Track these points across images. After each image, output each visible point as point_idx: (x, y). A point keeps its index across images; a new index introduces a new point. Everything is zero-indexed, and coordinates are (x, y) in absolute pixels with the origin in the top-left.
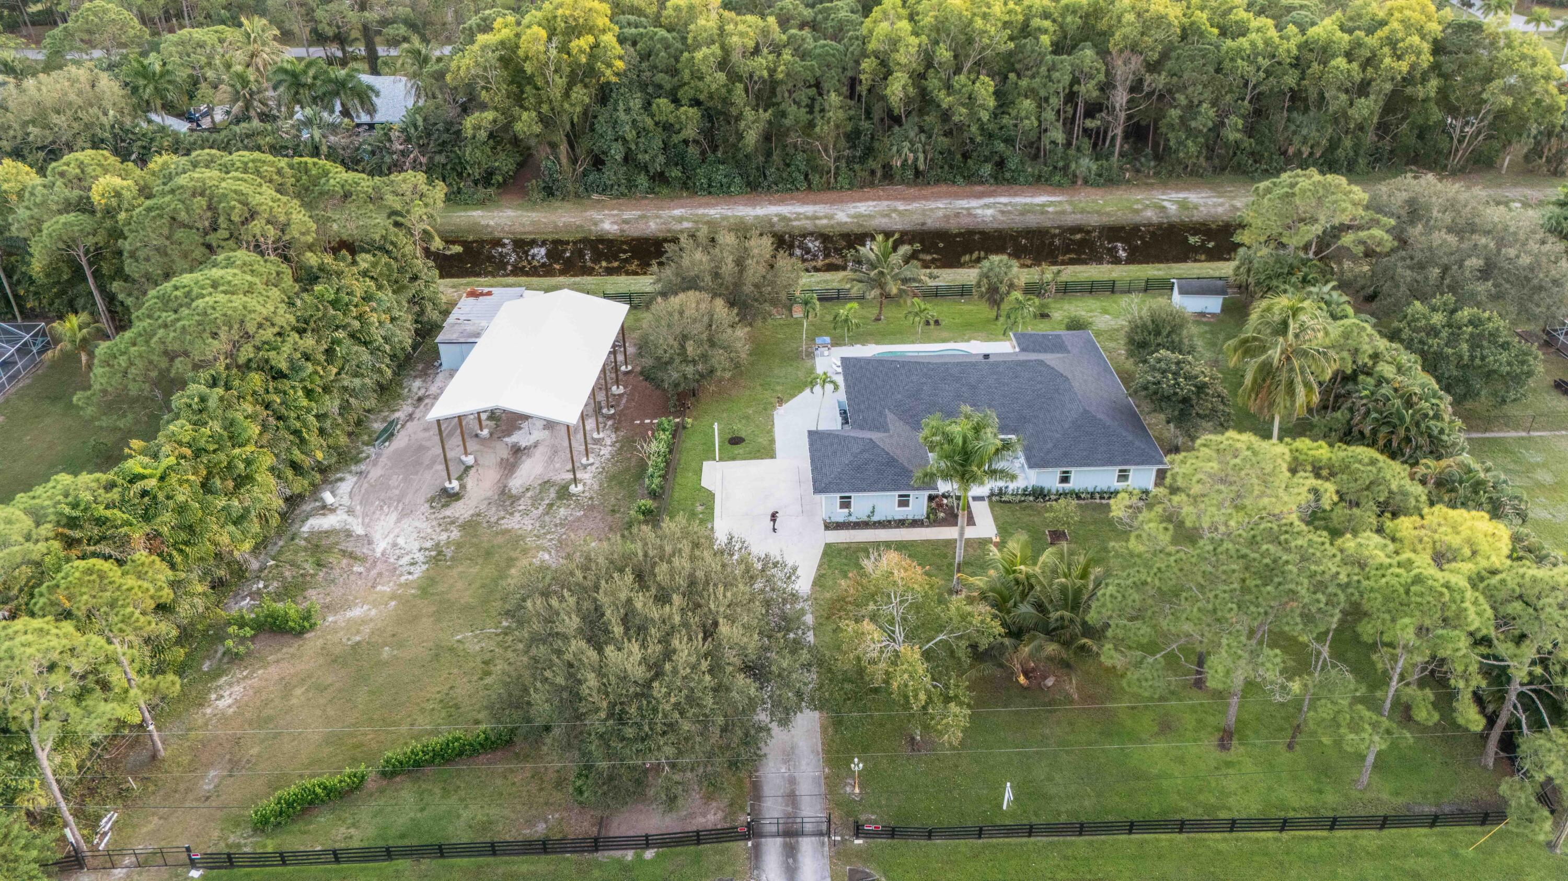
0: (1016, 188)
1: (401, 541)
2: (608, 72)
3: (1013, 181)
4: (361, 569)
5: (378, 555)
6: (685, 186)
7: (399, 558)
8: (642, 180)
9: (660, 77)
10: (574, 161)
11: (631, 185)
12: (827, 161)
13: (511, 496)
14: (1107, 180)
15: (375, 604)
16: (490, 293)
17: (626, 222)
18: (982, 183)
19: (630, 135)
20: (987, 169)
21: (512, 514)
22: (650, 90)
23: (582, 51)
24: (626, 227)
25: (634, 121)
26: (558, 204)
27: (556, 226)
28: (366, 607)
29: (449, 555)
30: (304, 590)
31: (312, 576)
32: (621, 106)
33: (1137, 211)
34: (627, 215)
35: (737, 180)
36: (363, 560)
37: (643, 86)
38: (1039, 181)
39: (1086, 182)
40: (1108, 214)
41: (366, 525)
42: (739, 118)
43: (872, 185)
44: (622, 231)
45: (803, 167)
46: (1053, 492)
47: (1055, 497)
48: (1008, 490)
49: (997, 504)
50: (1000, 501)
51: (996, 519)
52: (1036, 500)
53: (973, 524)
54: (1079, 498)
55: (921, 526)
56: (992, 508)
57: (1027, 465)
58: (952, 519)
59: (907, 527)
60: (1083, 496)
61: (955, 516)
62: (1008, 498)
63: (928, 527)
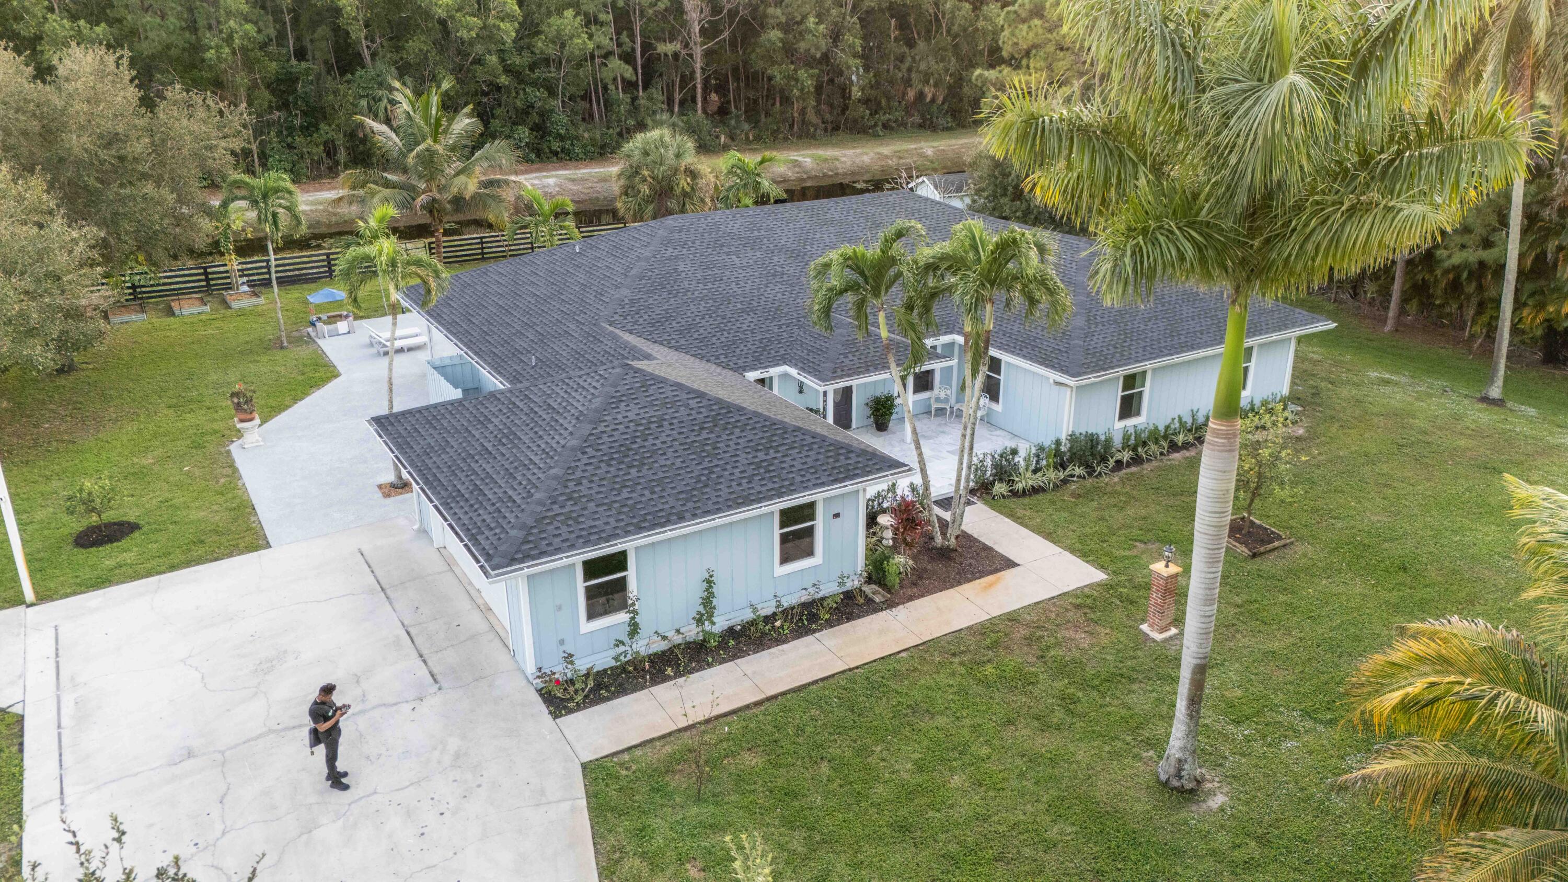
46: (1117, 441)
47: (1126, 456)
48: (1019, 459)
49: (1012, 503)
50: (1014, 494)
51: (1049, 536)
52: (1091, 471)
53: (1010, 564)
54: (1174, 447)
55: (871, 607)
56: (1012, 516)
57: (1053, 376)
58: (939, 567)
59: (830, 624)
60: (1180, 439)
61: (945, 554)
62: (1026, 481)
63: (890, 604)
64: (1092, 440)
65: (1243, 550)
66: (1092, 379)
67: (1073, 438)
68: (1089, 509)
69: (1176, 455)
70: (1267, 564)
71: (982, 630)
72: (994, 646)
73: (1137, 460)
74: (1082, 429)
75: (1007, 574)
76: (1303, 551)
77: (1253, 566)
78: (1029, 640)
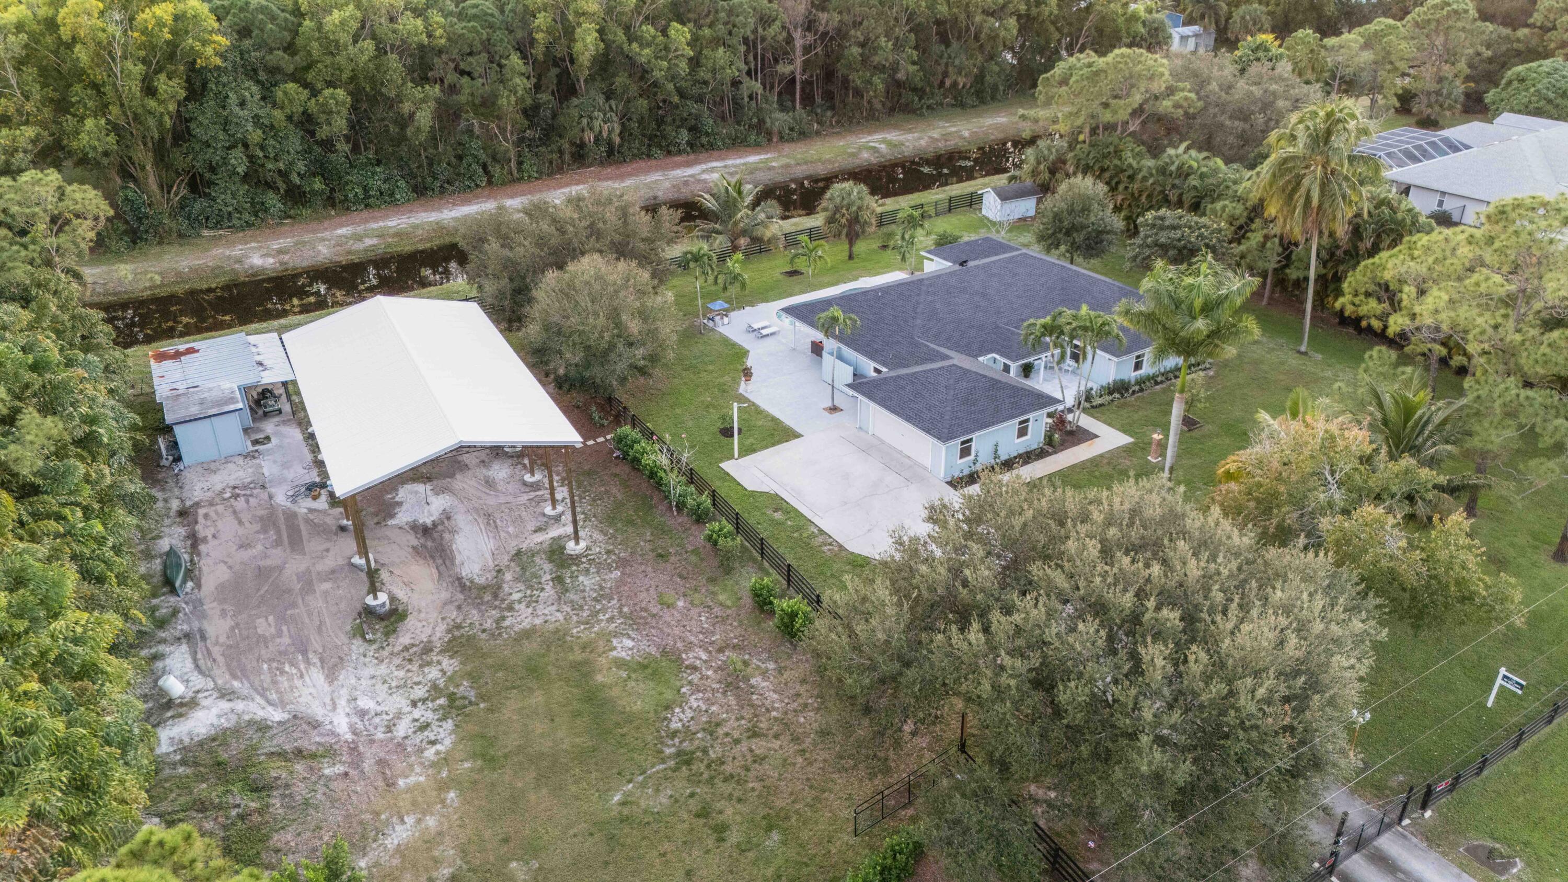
0: (716, 153)
1: (365, 703)
2: (209, 51)
3: (710, 147)
4: (339, 769)
5: (349, 737)
6: (331, 202)
7: (389, 729)
8: (272, 200)
9: (279, 57)
10: (166, 187)
11: (259, 210)
12: (507, 146)
13: (483, 588)
14: (801, 134)
15: (421, 808)
16: (191, 351)
17: (280, 252)
18: (680, 152)
19: (256, 136)
20: (684, 136)
21: (510, 608)
22: (263, 76)
23: (160, 24)
24: (286, 258)
25: (256, 117)
26: (155, 250)
27: (178, 274)
28: (410, 820)
29: (472, 695)
30: (265, 839)
31: (260, 812)
32: (233, 99)
33: (853, 155)
34: (276, 245)
35: (402, 183)
36: (330, 753)
37: (252, 74)
38: (738, 143)
39: (781, 138)
40: (829, 161)
41: (282, 704)
42: (400, 99)
43: (560, 170)
44: (281, 264)
45: (482, 156)
46: (1133, 382)
47: (1137, 388)
48: (1093, 392)
49: (1092, 411)
50: (1093, 407)
51: (1109, 425)
52: (1122, 396)
53: (1096, 436)
54: (1157, 383)
55: (1049, 454)
56: (1092, 416)
57: (1108, 356)
58: (1070, 438)
59: (1036, 460)
60: (1159, 379)
61: (1071, 433)
62: (1098, 401)
63: (1056, 453)
64: (1122, 381)
65: (1185, 428)
66: (1125, 358)
67: (1114, 381)
68: (1124, 412)
69: (1157, 387)
70: (1196, 433)
71: (1092, 460)
72: (1097, 465)
73: (1141, 390)
74: (1118, 378)
75: (1096, 440)
76: (1208, 428)
77: (1188, 435)
78: (1109, 463)
